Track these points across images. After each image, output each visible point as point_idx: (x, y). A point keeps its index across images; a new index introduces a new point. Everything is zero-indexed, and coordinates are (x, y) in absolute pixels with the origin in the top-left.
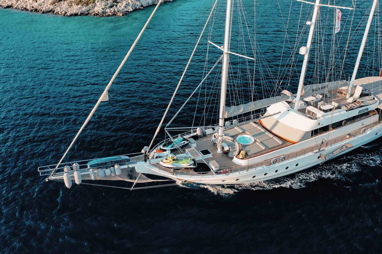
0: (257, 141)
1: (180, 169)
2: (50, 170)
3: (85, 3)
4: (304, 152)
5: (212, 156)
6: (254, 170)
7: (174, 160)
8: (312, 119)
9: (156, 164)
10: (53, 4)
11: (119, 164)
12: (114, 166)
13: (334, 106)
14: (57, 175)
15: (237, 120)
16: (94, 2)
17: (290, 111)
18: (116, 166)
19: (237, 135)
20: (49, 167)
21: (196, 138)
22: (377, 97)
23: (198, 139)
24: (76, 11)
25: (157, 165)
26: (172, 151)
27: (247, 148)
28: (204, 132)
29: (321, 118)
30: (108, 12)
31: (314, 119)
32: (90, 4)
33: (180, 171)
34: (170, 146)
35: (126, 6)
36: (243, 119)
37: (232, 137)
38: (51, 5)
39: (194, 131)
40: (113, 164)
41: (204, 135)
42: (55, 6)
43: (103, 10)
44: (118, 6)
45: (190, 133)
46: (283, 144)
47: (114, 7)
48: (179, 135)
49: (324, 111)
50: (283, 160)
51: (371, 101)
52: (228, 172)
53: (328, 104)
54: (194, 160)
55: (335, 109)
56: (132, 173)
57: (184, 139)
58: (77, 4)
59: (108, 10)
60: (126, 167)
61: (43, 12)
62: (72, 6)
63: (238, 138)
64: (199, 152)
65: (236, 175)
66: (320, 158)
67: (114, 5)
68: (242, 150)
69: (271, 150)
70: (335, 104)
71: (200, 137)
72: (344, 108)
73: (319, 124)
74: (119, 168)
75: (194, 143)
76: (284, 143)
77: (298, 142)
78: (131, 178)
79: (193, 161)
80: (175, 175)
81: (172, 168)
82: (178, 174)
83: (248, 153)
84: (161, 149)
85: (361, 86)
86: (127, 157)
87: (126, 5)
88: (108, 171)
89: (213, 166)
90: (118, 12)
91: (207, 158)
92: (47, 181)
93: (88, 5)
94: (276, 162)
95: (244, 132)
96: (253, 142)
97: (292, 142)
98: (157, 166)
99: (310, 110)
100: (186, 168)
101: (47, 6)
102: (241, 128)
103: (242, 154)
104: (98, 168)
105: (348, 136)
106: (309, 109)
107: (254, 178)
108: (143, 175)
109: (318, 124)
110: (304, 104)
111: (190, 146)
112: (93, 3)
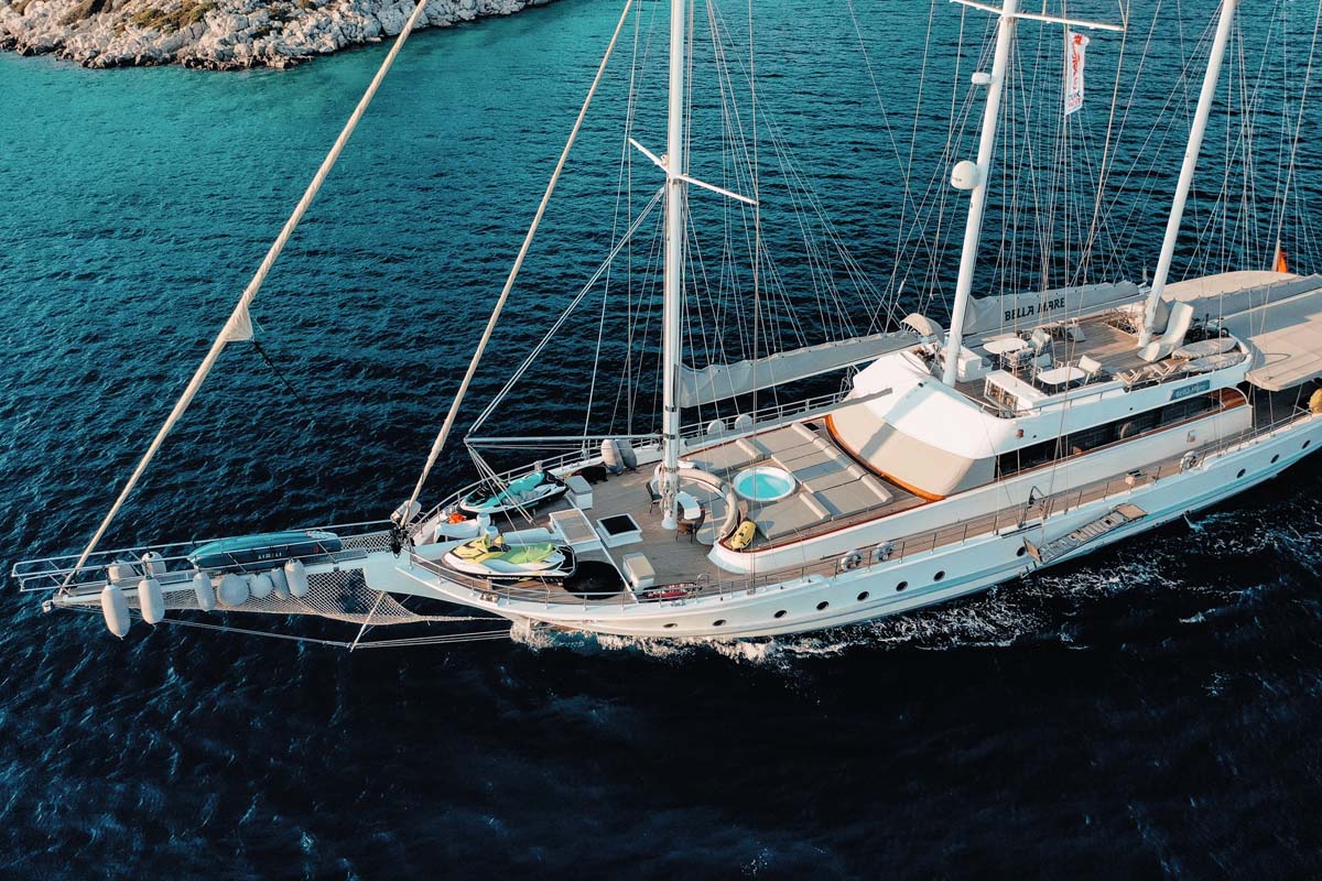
0: (805, 491)
1: (516, 582)
2: (58, 571)
3: (169, 21)
4: (964, 530)
5: (640, 540)
6: (774, 590)
7: (493, 549)
8: (998, 416)
9: (435, 562)
10: (70, 20)
11: (301, 559)
12: (282, 565)
13: (1086, 372)
14: (80, 590)
15: (751, 415)
16: (202, 17)
17: (925, 386)
18: (290, 567)
19: (735, 470)
20: (54, 562)
21: (595, 475)
22: (1249, 345)
23: (605, 480)
24: (130, 49)
25: (438, 567)
26: (497, 519)
27: (763, 516)
28: (625, 456)
29: (1032, 413)
30: (240, 53)
31: (1007, 415)
32: (186, 24)
33: (515, 588)
34: (493, 501)
35: (316, 31)
36: (775, 411)
37: (719, 474)
38: (62, 27)
39: (592, 452)
40: (279, 557)
41: (630, 466)
42: (73, 28)
43: (221, 48)
44: (286, 32)
45: (577, 457)
46: (894, 501)
47: (269, 34)
48: (538, 464)
49: (1049, 389)
50: (886, 557)
51: (1221, 358)
52: (684, 594)
53: (1065, 365)
54: (567, 552)
55: (1089, 383)
56: (353, 591)
57: (549, 479)
58: (141, 25)
59: (240, 48)
60: (327, 568)
61: (29, 53)
62: (124, 29)
63: (739, 478)
64: (596, 526)
65: (711, 604)
66: (1026, 554)
67: (271, 28)
68: (747, 519)
69: (846, 522)
70: (1090, 365)
71: (615, 472)
72: (1120, 379)
73: (1021, 434)
74: (298, 573)
75: (586, 493)
76: (895, 499)
77: (949, 496)
78: (349, 610)
79: (565, 553)
80: (496, 602)
81: (485, 577)
82: (506, 597)
83: (763, 532)
84: (460, 510)
85: (1191, 303)
86: (332, 536)
87: (317, 27)
88: (260, 583)
89: (636, 572)
90: (277, 52)
91: (622, 546)
92: (46, 610)
93: (178, 26)
94: (857, 563)
95: (764, 458)
96: (790, 491)
97: (926, 495)
98: (437, 570)
99: (997, 384)
100: (535, 578)
101: (49, 28)
102: (758, 446)
103: (741, 534)
104: (225, 572)
105: (1130, 480)
106: (993, 381)
107: (782, 619)
108: (391, 601)
109: (1016, 432)
110: (980, 365)
111: (569, 504)
112: (198, 20)
